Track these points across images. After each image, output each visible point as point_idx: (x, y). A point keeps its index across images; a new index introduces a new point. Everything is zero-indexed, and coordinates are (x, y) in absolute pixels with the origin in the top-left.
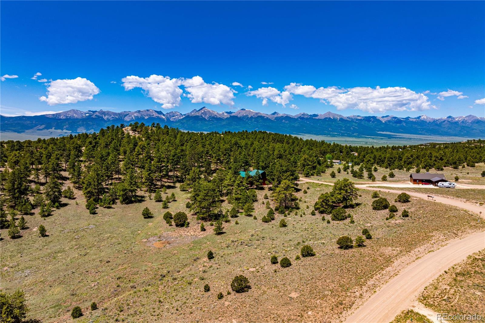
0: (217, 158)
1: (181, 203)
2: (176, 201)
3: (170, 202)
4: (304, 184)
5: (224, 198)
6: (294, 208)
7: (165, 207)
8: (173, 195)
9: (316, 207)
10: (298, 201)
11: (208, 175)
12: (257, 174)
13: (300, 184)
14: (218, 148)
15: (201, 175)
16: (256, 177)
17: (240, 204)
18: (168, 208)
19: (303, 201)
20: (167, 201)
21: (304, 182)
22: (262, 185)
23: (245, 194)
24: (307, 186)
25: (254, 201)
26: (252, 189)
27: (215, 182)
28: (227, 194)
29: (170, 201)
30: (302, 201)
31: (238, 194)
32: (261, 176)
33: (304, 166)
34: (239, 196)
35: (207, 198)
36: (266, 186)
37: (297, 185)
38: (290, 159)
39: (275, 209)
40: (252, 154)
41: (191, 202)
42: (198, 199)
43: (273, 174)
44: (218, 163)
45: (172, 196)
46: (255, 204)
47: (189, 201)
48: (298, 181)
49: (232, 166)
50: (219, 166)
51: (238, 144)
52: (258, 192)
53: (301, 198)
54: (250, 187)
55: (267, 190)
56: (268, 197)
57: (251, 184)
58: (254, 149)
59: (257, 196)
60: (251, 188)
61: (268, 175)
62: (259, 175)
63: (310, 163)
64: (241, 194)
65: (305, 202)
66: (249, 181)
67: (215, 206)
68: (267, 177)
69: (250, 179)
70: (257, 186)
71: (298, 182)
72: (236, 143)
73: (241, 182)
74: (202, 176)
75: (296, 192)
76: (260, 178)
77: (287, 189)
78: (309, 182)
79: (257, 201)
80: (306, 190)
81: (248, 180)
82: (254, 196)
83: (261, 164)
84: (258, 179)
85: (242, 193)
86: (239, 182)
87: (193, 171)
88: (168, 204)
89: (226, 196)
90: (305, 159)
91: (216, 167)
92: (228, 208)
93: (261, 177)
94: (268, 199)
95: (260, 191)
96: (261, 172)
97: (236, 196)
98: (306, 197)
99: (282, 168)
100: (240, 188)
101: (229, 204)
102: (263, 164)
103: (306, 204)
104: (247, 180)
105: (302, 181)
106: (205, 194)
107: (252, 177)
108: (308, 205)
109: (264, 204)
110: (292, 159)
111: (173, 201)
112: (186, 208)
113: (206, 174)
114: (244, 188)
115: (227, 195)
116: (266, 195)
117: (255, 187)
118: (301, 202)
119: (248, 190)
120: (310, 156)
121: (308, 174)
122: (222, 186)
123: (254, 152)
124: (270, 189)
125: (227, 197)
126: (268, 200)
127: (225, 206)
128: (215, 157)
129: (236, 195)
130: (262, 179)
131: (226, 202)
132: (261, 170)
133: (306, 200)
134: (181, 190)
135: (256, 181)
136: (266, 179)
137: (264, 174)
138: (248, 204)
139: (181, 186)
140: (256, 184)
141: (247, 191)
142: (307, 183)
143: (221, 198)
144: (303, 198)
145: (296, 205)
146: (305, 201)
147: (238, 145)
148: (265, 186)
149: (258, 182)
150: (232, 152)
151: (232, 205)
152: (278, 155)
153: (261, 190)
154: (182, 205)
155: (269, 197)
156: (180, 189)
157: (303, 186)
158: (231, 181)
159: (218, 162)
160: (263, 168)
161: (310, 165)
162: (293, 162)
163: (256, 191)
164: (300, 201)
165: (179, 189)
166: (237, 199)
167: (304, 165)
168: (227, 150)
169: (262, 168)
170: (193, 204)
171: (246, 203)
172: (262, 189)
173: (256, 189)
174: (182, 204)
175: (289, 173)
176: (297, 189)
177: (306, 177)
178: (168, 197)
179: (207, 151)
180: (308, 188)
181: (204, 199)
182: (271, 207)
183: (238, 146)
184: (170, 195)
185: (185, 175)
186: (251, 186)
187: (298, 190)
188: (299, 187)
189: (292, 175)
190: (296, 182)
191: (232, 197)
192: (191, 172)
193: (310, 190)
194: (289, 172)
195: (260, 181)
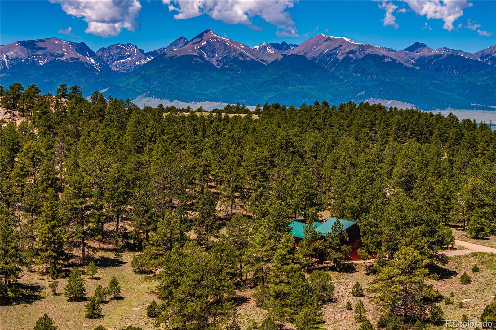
0: (233, 184)
1: (133, 304)
2: (121, 298)
3: (108, 302)
4: (467, 257)
5: (248, 293)
6: (428, 321)
7: (94, 314)
8: (114, 283)
9: (486, 319)
10: (442, 304)
11: (207, 230)
12: (335, 230)
13: (456, 257)
14: (236, 159)
15: (187, 231)
16: (332, 238)
17: (287, 309)
18: (100, 316)
19: (457, 302)
20: (97, 299)
21: (467, 252)
22: (350, 259)
23: (301, 282)
24: (473, 262)
25: (324, 302)
26: (320, 269)
27: (223, 251)
28: (255, 283)
29: (107, 299)
30: (452, 303)
31: (282, 281)
32: (346, 235)
33: (471, 207)
34: (285, 288)
35: (199, 292)
36: (361, 262)
37: (445, 260)
38: (432, 190)
39: (379, 323)
40: (328, 174)
41: (159, 302)
42: (178, 293)
43: (379, 230)
44: (237, 197)
45: (111, 286)
46: (328, 311)
47: (154, 298)
48: (451, 249)
49: (270, 210)
50: (237, 207)
51: (292, 146)
52: (337, 277)
53: (452, 295)
54: (316, 266)
55: (362, 272)
56: (362, 290)
57: (321, 255)
58: (336, 161)
59: (333, 289)
60: (320, 266)
61: (365, 233)
62: (340, 234)
63: (488, 200)
64: (289, 283)
65: (461, 306)
66: (315, 250)
67: (220, 314)
68: (362, 239)
69: (316, 244)
70: (335, 260)
71: (449, 253)
72: (287, 145)
73: (292, 251)
74: (192, 235)
75: (441, 278)
76: (343, 242)
77: (411, 269)
78: (480, 253)
79: (332, 301)
80: (469, 273)
81: (312, 247)
82: (325, 289)
83: (348, 202)
84: (338, 245)
85: (291, 281)
86: (284, 252)
87: (165, 222)
88: (101, 306)
89: (251, 288)
90: (474, 189)
91: (229, 208)
92: (256, 318)
93: (348, 238)
94: (362, 295)
95: (343, 275)
96: (346, 224)
97: (276, 287)
98: (465, 293)
99: (402, 214)
100: (286, 268)
101: (258, 309)
102: (355, 204)
103: (464, 311)
104: (309, 246)
105: (462, 248)
106: (193, 281)
107: (322, 237)
108: (466, 313)
109: (351, 309)
110: (439, 188)
111: (115, 298)
112: (146, 318)
113: (202, 229)
114: (297, 266)
115: (255, 285)
116: (357, 285)
117: (331, 264)
118: (450, 306)
119: (309, 272)
120: (490, 181)
121: (482, 230)
122: (241, 261)
123: (335, 168)
124: (371, 271)
125: (253, 291)
126: (362, 299)
127: (249, 313)
128: (229, 182)
129: (276, 284)
130: (348, 244)
131: (252, 303)
132: (348, 219)
133: (464, 301)
134: (135, 272)
135: (333, 248)
136: (361, 245)
137: (354, 231)
138: (306, 310)
139: (135, 260)
140: (333, 257)
141: (307, 276)
142: (475, 255)
143: (239, 294)
144: (458, 295)
145: (434, 314)
146: (461, 303)
147: (291, 149)
148: (357, 262)
149: (339, 250)
150: (276, 169)
151: (265, 311)
152: (403, 176)
153: (346, 272)
154: (137, 309)
155: (365, 293)
156: (133, 266)
157: (461, 263)
158: (265, 248)
159: (237, 194)
160: (355, 215)
161: (490, 205)
162: (443, 197)
163: (332, 274)
164: (448, 303)
165: (131, 269)
166: (279, 295)
167: (473, 204)
168: (261, 164)
169: (353, 214)
170: (164, 307)
171: (301, 305)
172: (350, 269)
173: (333, 269)
174: (137, 306)
175: (418, 229)
176: (445, 270)
177: (477, 238)
178: (100, 287)
179: (206, 166)
180: (476, 270)
181: (193, 295)
182: (369, 317)
183: (293, 152)
184: (105, 284)
185: (147, 232)
186: (320, 262)
187: (446, 275)
188: (449, 267)
189: (432, 233)
190: (440, 253)
191: (266, 289)
192: (161, 224)
193: (479, 275)
194: (421, 224)
195: (344, 248)
